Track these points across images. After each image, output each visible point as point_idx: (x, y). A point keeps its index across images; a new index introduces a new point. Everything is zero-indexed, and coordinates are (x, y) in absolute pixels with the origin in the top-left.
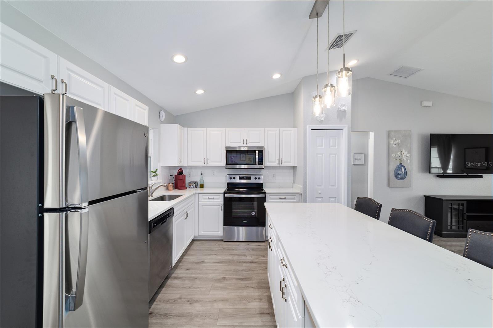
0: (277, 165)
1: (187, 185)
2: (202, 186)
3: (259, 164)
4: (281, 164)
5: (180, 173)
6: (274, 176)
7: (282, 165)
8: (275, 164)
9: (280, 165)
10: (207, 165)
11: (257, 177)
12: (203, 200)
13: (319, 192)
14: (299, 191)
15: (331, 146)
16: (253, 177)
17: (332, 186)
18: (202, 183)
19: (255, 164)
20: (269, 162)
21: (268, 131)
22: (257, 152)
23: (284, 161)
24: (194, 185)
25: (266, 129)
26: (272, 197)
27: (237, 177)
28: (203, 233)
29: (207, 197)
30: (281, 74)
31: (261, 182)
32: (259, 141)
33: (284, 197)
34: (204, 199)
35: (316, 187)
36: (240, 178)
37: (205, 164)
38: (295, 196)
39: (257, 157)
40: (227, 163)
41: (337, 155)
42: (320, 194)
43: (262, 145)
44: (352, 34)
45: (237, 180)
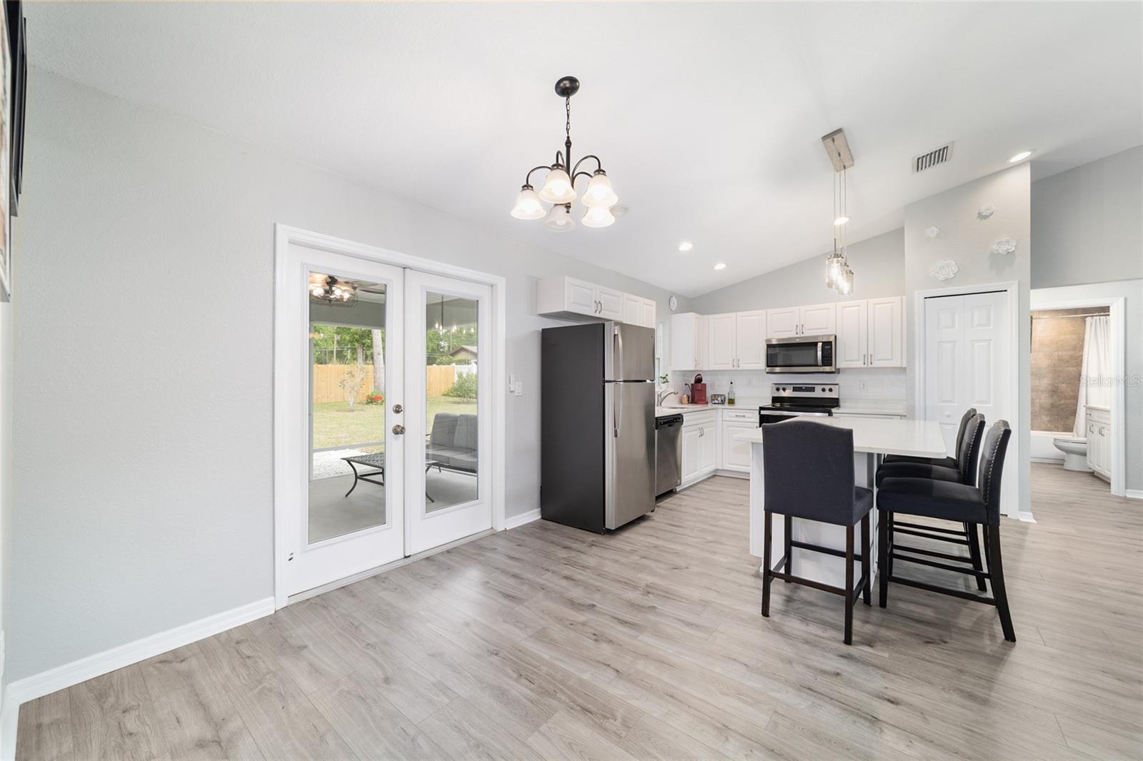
0: (863, 366)
1: (709, 399)
2: (732, 402)
3: (824, 364)
4: (871, 363)
5: (699, 380)
6: (864, 385)
7: (874, 365)
8: (859, 364)
9: (870, 366)
10: (738, 369)
11: (827, 388)
12: (728, 419)
13: (947, 413)
14: (901, 412)
15: (978, 325)
16: (818, 389)
17: (979, 402)
18: (731, 397)
19: (817, 365)
20: (846, 361)
21: (844, 307)
22: (820, 345)
23: (878, 358)
24: (719, 399)
25: (841, 304)
28: (728, 467)
29: (734, 413)
30: (850, 217)
31: (836, 397)
32: (827, 327)
34: (730, 417)
35: (939, 405)
36: (795, 389)
37: (734, 366)
39: (819, 354)
41: (992, 341)
42: (949, 416)
43: (834, 333)
44: (947, 147)
45: (788, 393)
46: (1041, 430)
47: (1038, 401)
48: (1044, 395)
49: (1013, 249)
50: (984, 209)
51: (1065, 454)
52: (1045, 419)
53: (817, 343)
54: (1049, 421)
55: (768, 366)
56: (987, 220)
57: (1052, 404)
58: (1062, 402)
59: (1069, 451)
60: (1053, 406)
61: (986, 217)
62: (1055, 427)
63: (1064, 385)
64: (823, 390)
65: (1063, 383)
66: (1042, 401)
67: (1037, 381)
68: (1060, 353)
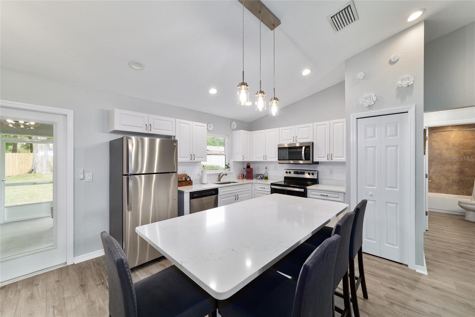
0: (327, 161)
1: (254, 176)
2: (266, 178)
3: (306, 159)
4: (332, 159)
5: (248, 167)
6: (331, 172)
7: (333, 161)
8: (325, 160)
9: (331, 161)
10: (266, 161)
11: (311, 172)
12: (257, 189)
13: (370, 193)
14: (343, 191)
15: (390, 136)
16: (306, 173)
17: (390, 187)
19: (303, 160)
20: (318, 157)
21: (317, 126)
22: (304, 147)
23: (335, 156)
24: (259, 176)
25: (315, 124)
26: (313, 193)
27: (292, 172)
29: (260, 186)
30: (309, 69)
31: (317, 178)
32: (308, 137)
33: (326, 194)
34: (258, 188)
35: (366, 187)
36: (295, 173)
37: (264, 159)
38: (339, 194)
39: (303, 152)
40: (279, 159)
41: (399, 147)
42: (372, 195)
43: (312, 141)
44: (350, 5)
45: (292, 175)
46: (453, 194)
47: (451, 177)
48: (455, 174)
49: (412, 83)
50: (392, 57)
51: (466, 210)
52: (456, 188)
53: (302, 147)
54: (458, 189)
55: (279, 160)
56: (395, 65)
57: (459, 179)
58: (466, 178)
59: (468, 210)
60: (460, 180)
61: (394, 63)
62: (462, 193)
63: (467, 169)
64: (309, 174)
65: (467, 168)
66: (453, 178)
67: (451, 167)
68: (465, 151)
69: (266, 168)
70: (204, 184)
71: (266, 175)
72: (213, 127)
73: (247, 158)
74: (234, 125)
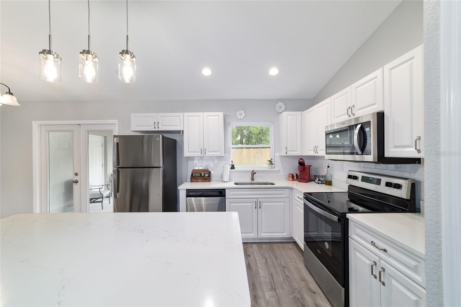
26: (358, 231)
69: (328, 167)
70: (224, 182)
71: (329, 179)
72: (244, 115)
73: (296, 151)
74: (280, 107)
